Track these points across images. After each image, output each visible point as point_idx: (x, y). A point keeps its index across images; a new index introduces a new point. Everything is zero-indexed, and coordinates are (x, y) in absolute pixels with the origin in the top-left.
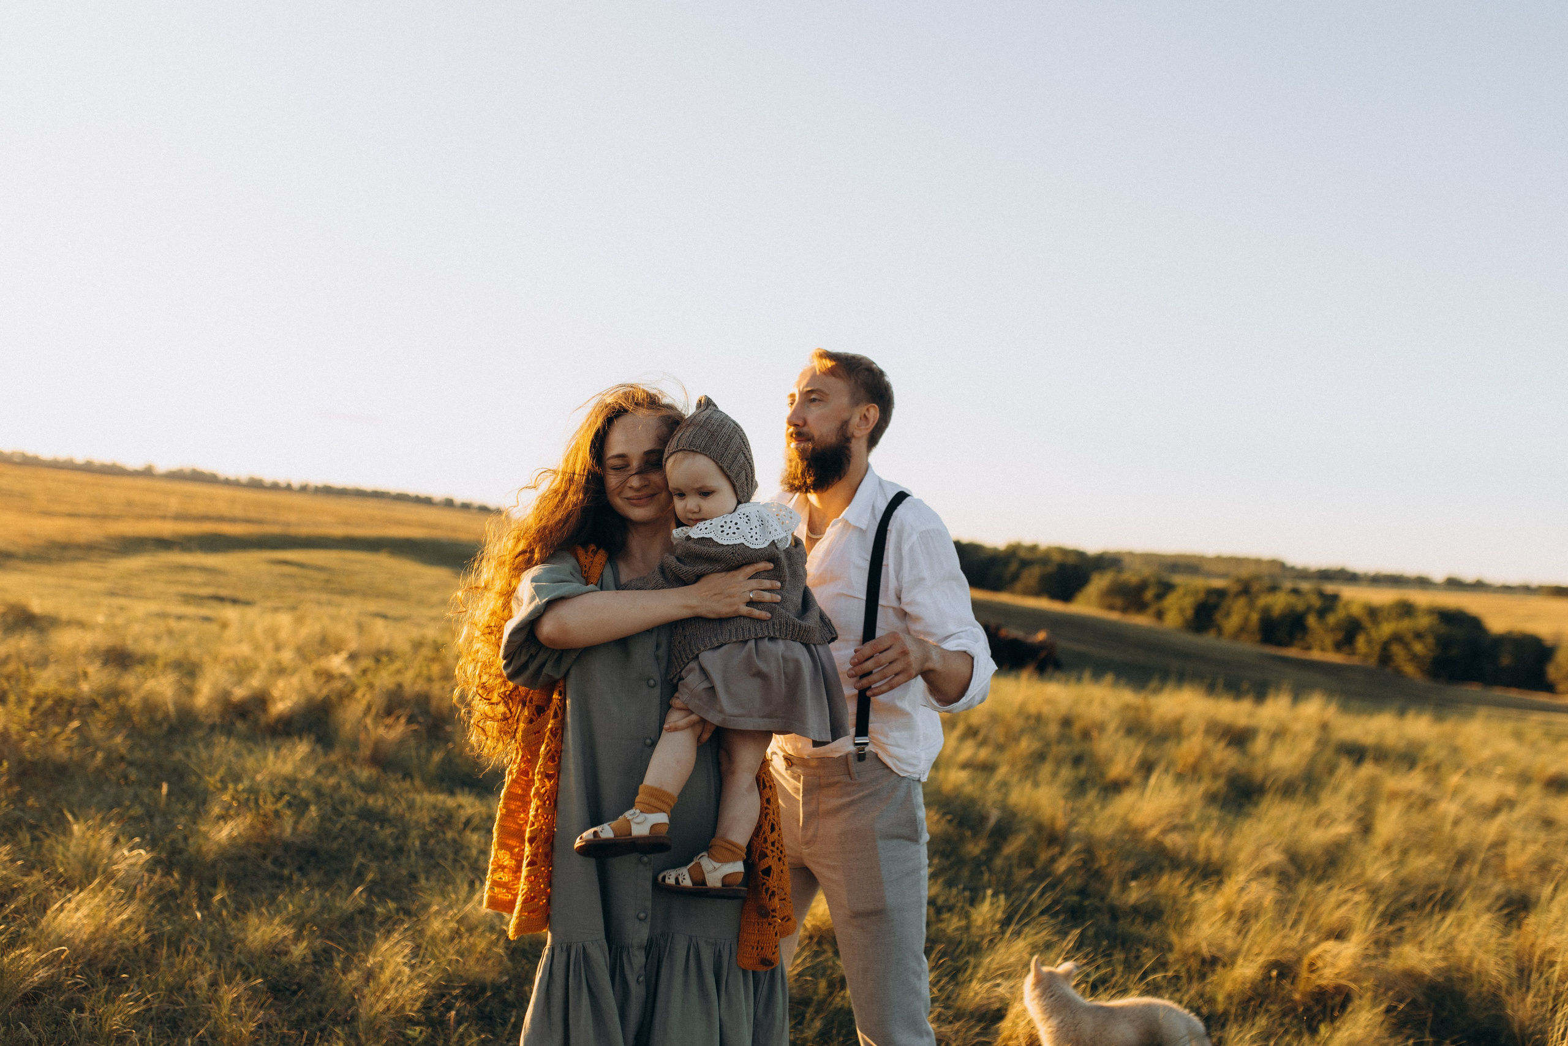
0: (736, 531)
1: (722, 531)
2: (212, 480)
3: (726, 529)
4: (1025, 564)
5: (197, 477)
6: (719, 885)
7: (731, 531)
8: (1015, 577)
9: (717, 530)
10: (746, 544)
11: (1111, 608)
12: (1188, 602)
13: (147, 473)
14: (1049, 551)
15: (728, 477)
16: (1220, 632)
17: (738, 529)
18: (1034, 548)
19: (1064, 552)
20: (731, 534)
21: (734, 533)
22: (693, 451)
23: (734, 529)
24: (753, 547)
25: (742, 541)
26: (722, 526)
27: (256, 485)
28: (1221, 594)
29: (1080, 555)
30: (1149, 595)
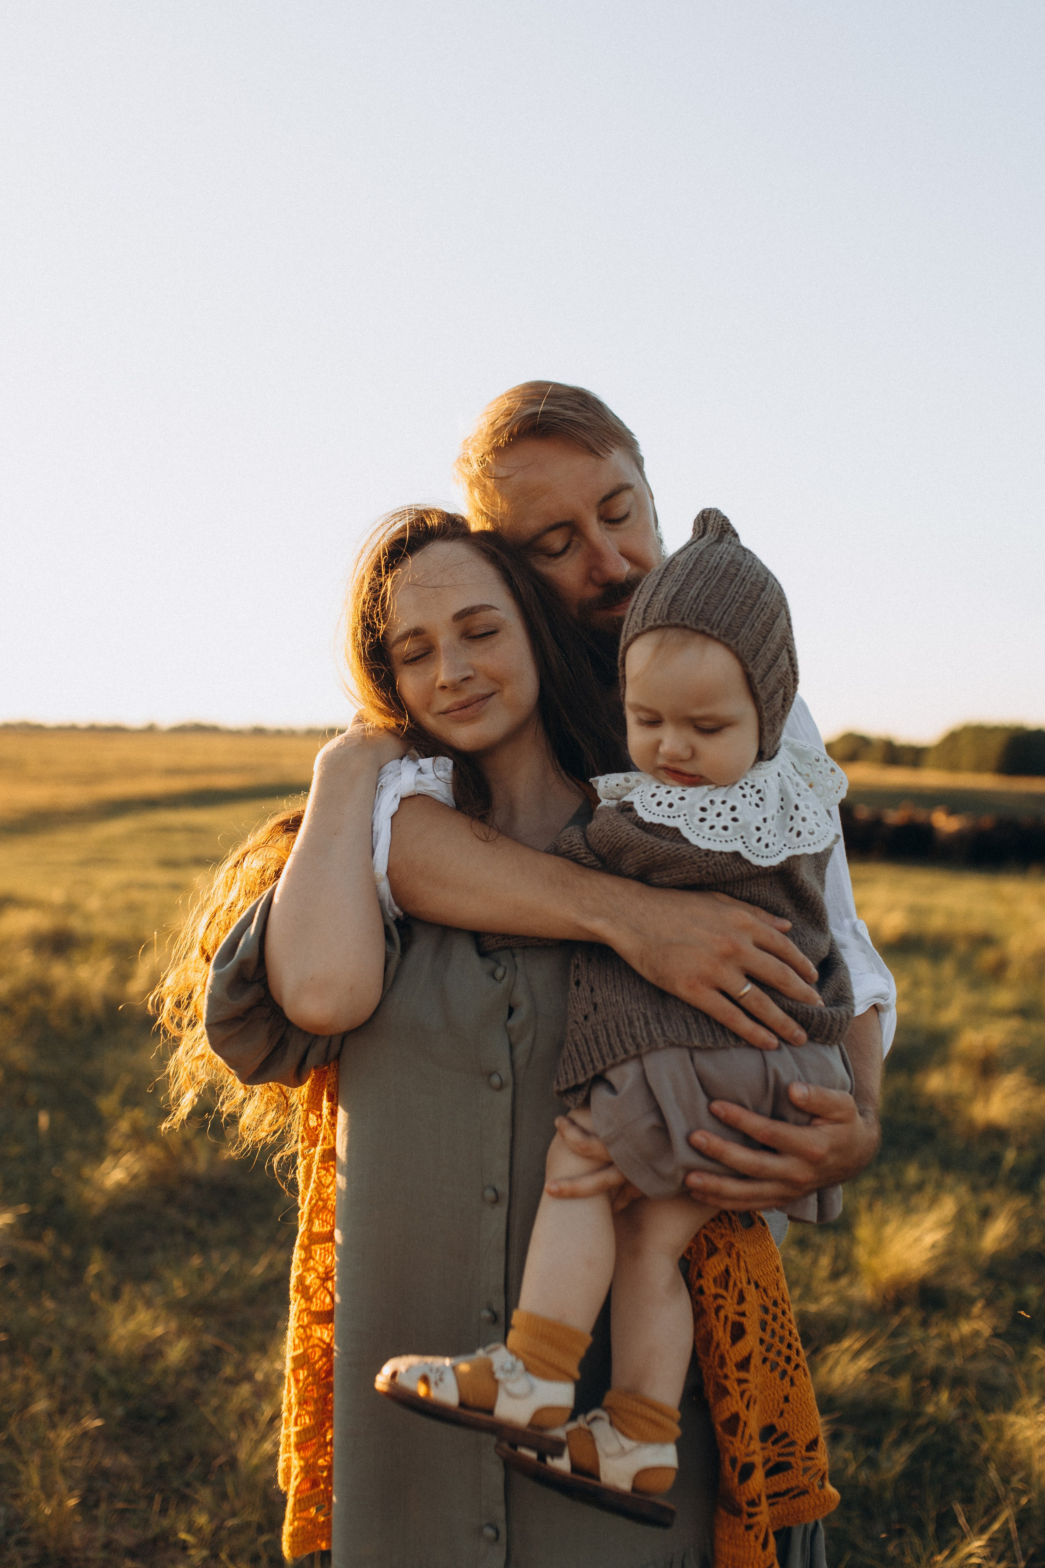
0: (730, 824)
1: (702, 820)
2: (213, 730)
3: (710, 816)
5: (199, 729)
6: (625, 1485)
7: (720, 823)
9: (692, 815)
10: (746, 854)
13: (151, 730)
15: (754, 696)
17: (735, 820)
20: (718, 829)
21: (725, 828)
22: (703, 632)
23: (726, 820)
24: (756, 861)
25: (738, 846)
26: (703, 809)
27: (259, 732)
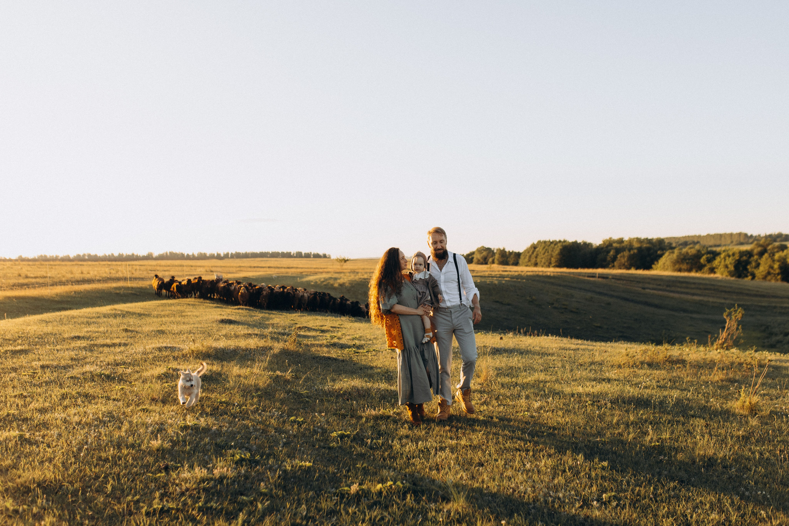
4: (618, 251)
8: (614, 259)
11: (680, 270)
12: (730, 261)
14: (630, 241)
16: (754, 276)
18: (621, 241)
19: (639, 240)
28: (749, 254)
29: (649, 241)
30: (703, 260)
